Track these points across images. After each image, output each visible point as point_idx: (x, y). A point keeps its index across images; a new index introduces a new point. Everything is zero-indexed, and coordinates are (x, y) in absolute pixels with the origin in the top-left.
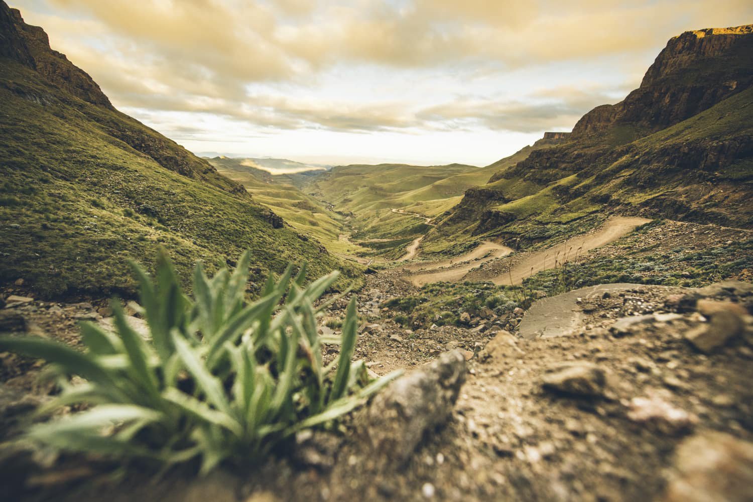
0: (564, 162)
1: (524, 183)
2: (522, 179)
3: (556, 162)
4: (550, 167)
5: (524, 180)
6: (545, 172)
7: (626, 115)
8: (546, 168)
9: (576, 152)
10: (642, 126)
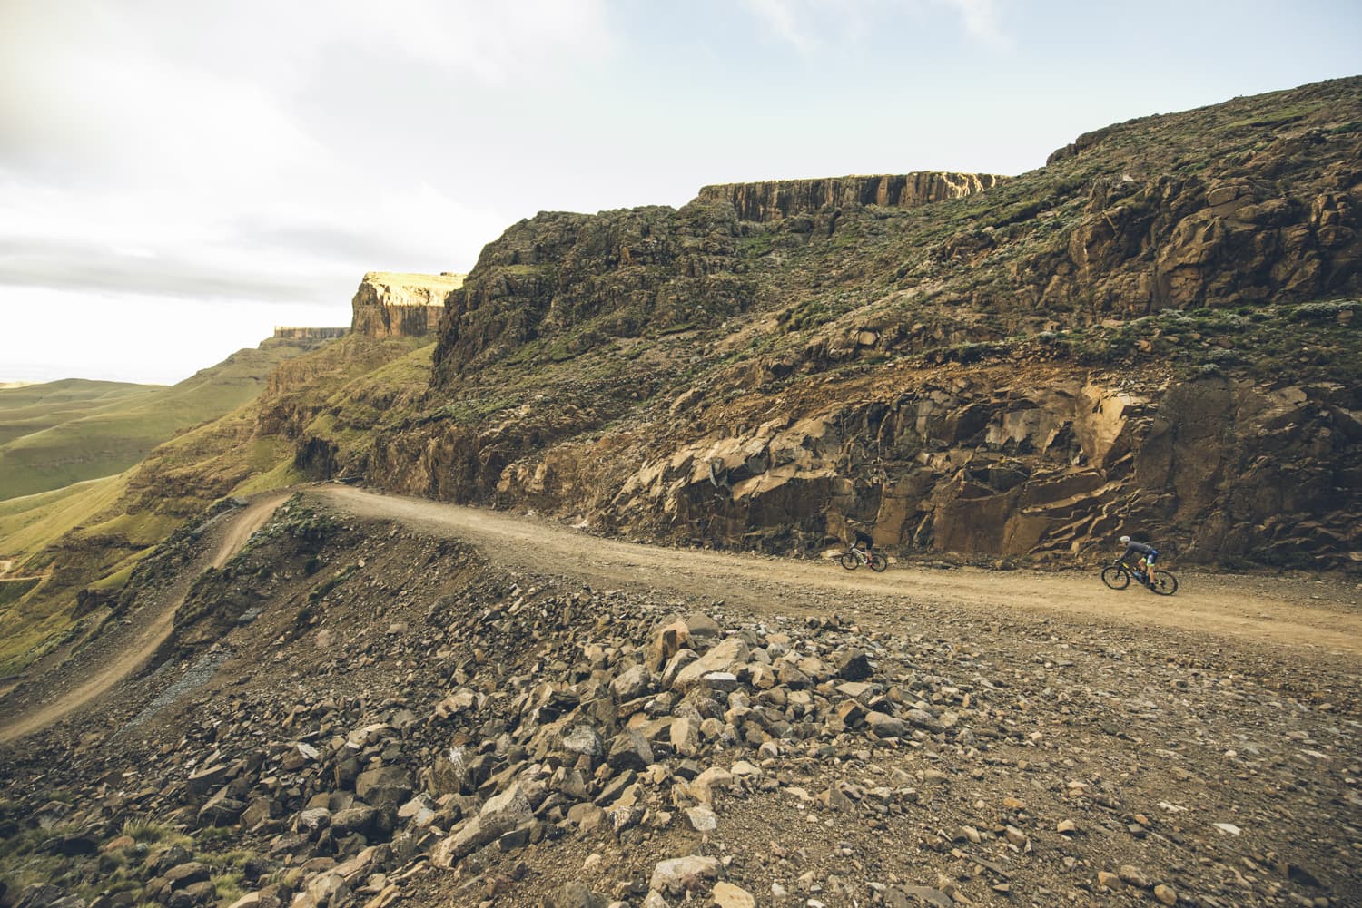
0: (201, 488)
1: (156, 519)
2: (152, 514)
3: (193, 488)
4: (187, 494)
5: (156, 514)
6: (182, 501)
7: (263, 429)
8: (182, 496)
9: (212, 477)
10: (281, 440)
